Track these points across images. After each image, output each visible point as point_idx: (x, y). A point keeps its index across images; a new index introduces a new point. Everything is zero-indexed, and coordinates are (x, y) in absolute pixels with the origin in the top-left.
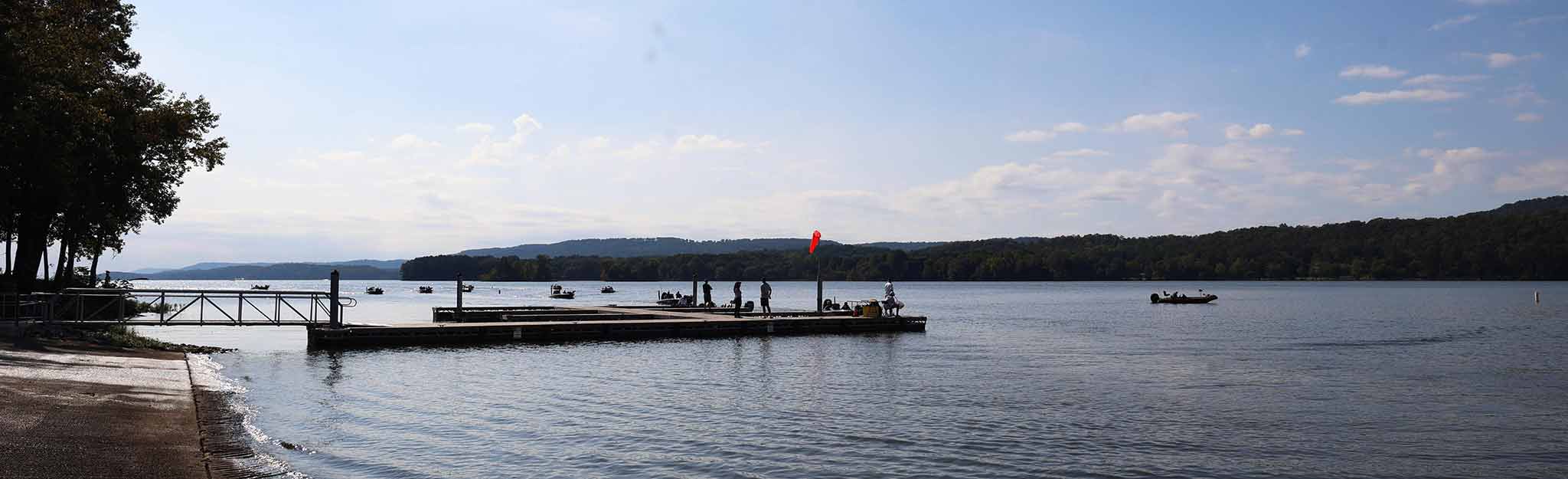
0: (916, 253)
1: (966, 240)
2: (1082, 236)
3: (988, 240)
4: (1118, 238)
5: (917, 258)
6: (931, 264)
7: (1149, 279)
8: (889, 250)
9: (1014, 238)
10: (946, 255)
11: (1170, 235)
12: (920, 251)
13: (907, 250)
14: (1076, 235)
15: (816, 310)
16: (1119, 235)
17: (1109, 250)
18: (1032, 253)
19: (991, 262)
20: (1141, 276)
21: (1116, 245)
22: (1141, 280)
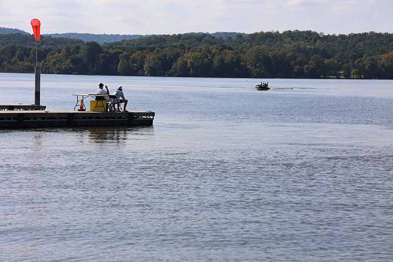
0: (111, 46)
1: (162, 34)
2: (281, 32)
3: (185, 35)
4: (318, 34)
5: (112, 51)
6: (127, 58)
7: (347, 77)
8: (81, 41)
9: (211, 33)
10: (141, 49)
11: (370, 32)
12: (116, 43)
13: (101, 43)
14: (275, 31)
15: (34, 103)
16: (318, 32)
17: (308, 47)
18: (230, 49)
19: (189, 57)
20: (340, 74)
21: (315, 41)
22: (340, 78)
